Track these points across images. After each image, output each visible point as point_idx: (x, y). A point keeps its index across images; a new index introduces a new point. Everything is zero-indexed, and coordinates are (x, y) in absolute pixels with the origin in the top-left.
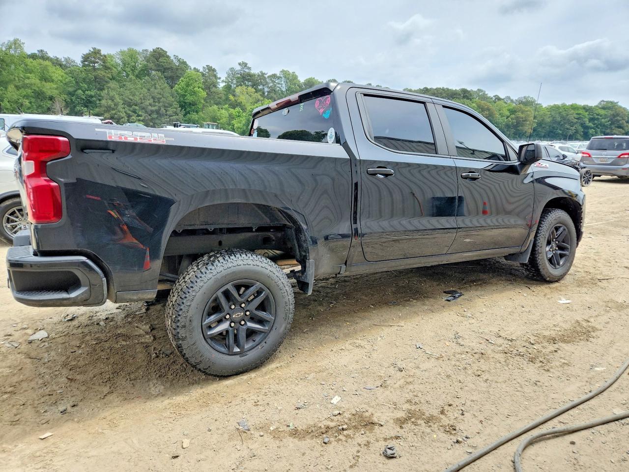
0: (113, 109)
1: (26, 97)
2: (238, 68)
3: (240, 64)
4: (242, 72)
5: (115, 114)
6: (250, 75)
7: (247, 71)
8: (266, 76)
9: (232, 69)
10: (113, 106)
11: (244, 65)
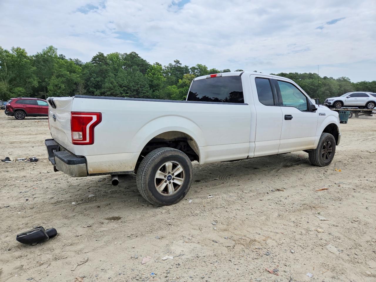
0: (112, 89)
1: (63, 82)
2: (174, 64)
3: (175, 61)
4: (176, 66)
5: (113, 92)
6: (180, 68)
7: (179, 65)
8: (189, 68)
9: (170, 64)
10: (112, 87)
11: (177, 62)
